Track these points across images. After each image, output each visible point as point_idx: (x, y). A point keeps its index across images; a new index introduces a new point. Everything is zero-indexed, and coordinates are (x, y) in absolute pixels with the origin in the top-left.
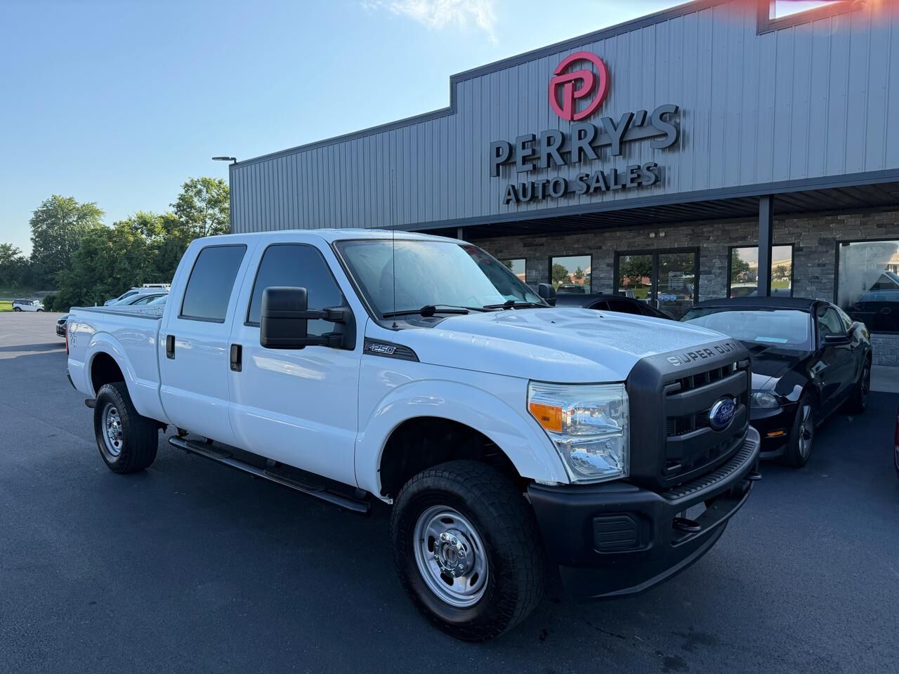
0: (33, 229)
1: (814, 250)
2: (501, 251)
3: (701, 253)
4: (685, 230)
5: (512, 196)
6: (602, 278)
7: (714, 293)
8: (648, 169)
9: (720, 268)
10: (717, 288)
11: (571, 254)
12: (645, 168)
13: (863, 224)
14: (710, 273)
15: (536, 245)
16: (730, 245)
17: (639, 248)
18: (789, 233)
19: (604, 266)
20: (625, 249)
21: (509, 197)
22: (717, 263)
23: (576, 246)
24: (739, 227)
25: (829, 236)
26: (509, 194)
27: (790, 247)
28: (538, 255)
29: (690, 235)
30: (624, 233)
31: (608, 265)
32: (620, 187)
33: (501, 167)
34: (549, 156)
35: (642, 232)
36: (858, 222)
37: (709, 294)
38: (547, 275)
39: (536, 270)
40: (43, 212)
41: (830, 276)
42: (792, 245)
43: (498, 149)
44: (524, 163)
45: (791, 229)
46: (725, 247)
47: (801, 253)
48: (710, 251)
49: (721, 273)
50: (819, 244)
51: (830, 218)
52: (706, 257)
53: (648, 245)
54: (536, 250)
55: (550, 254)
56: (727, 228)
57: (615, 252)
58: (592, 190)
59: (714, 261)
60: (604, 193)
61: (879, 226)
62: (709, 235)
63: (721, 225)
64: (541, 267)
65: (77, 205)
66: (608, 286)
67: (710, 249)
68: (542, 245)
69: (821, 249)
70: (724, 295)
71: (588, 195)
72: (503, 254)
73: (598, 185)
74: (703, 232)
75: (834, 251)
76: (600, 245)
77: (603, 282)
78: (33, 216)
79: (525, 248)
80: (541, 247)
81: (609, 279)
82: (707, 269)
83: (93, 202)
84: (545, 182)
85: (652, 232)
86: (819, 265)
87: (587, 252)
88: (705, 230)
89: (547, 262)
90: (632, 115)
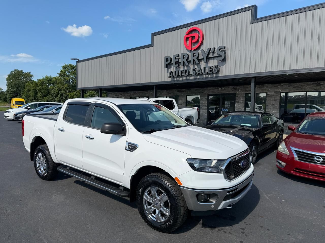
0: (7, 81)
1: (273, 95)
2: (170, 93)
3: (236, 95)
4: (231, 87)
5: (171, 75)
6: (203, 103)
7: (240, 109)
8: (215, 67)
9: (242, 101)
10: (241, 107)
11: (193, 95)
12: (214, 67)
13: (289, 86)
14: (239, 102)
15: (182, 91)
16: (246, 93)
17: (216, 93)
18: (265, 89)
19: (204, 99)
20: (211, 93)
21: (170, 75)
22: (241, 99)
23: (195, 92)
24: (248, 87)
25: (278, 90)
26: (170, 74)
27: (265, 94)
28: (182, 95)
29: (232, 89)
30: (211, 88)
31: (206, 99)
32: (206, 73)
33: (168, 65)
34: (184, 62)
35: (217, 88)
36: (287, 86)
37: (238, 109)
38: (185, 102)
39: (182, 100)
40: (11, 75)
41: (278, 104)
42: (266, 93)
43: (167, 59)
44: (175, 64)
45: (265, 88)
46: (244, 93)
47: (269, 96)
48: (239, 95)
49: (242, 102)
50: (275, 93)
51: (278, 84)
52: (238, 96)
53: (219, 92)
54: (182, 93)
55: (186, 95)
56: (244, 87)
57: (208, 94)
58: (197, 74)
59: (240, 98)
60: (201, 75)
61: (294, 87)
62: (239, 89)
63: (243, 86)
64: (183, 99)
65: (24, 73)
66: (205, 106)
67: (239, 94)
68: (184, 91)
69: (276, 95)
70: (243, 109)
71: (196, 76)
72: (171, 94)
73: (199, 72)
74: (237, 88)
75: (279, 95)
76: (203, 92)
77: (204, 104)
78: (7, 76)
79: (178, 92)
80: (184, 92)
81: (206, 103)
82: (238, 101)
83: (30, 72)
84: (182, 70)
85: (220, 88)
86: (274, 100)
87: (199, 94)
88: (237, 87)
89: (185, 97)
90: (210, 49)
